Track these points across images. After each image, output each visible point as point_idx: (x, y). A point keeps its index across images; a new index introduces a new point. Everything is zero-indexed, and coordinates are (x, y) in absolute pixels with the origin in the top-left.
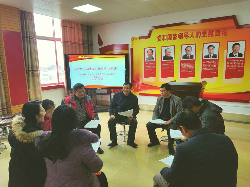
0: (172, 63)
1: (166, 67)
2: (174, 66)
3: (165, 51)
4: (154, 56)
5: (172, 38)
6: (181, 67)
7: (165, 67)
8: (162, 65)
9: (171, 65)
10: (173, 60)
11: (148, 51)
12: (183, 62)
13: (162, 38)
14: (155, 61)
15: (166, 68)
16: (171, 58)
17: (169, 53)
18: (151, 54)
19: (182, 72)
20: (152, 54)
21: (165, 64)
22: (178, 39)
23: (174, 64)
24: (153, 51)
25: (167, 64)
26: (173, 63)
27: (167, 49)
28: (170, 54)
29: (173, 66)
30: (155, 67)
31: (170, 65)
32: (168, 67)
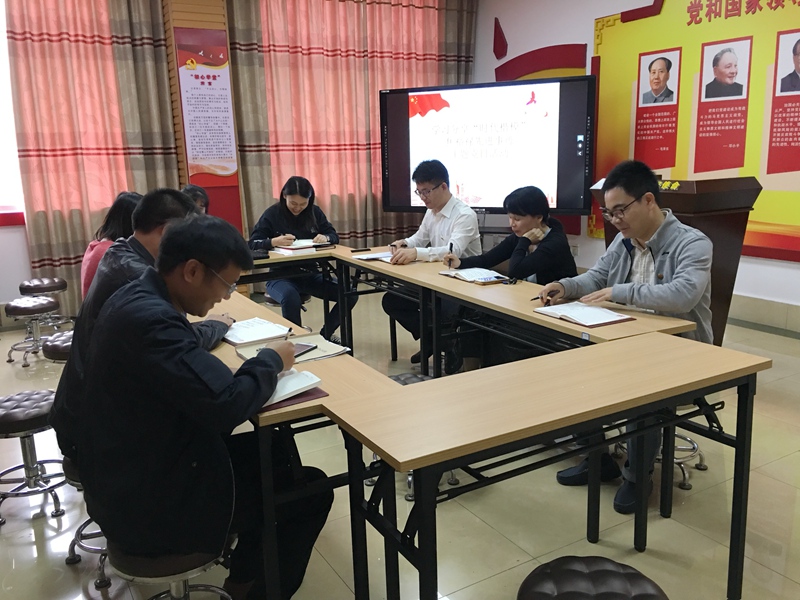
0: (737, 112)
1: (714, 125)
2: (745, 124)
3: (716, 62)
4: (672, 85)
5: (744, 8)
6: (772, 127)
7: (710, 125)
8: (699, 120)
9: (733, 118)
10: (744, 96)
11: (653, 67)
12: (782, 107)
13: (705, 9)
14: (674, 102)
15: (717, 131)
16: (737, 89)
17: (728, 71)
18: (662, 76)
19: (776, 147)
20: (667, 78)
21: (712, 114)
22: (766, 8)
23: (745, 114)
24: (669, 64)
25: (720, 113)
26: (741, 112)
27: (723, 52)
28: (733, 75)
29: (741, 124)
30: (676, 128)
31: (729, 119)
32: (725, 125)
